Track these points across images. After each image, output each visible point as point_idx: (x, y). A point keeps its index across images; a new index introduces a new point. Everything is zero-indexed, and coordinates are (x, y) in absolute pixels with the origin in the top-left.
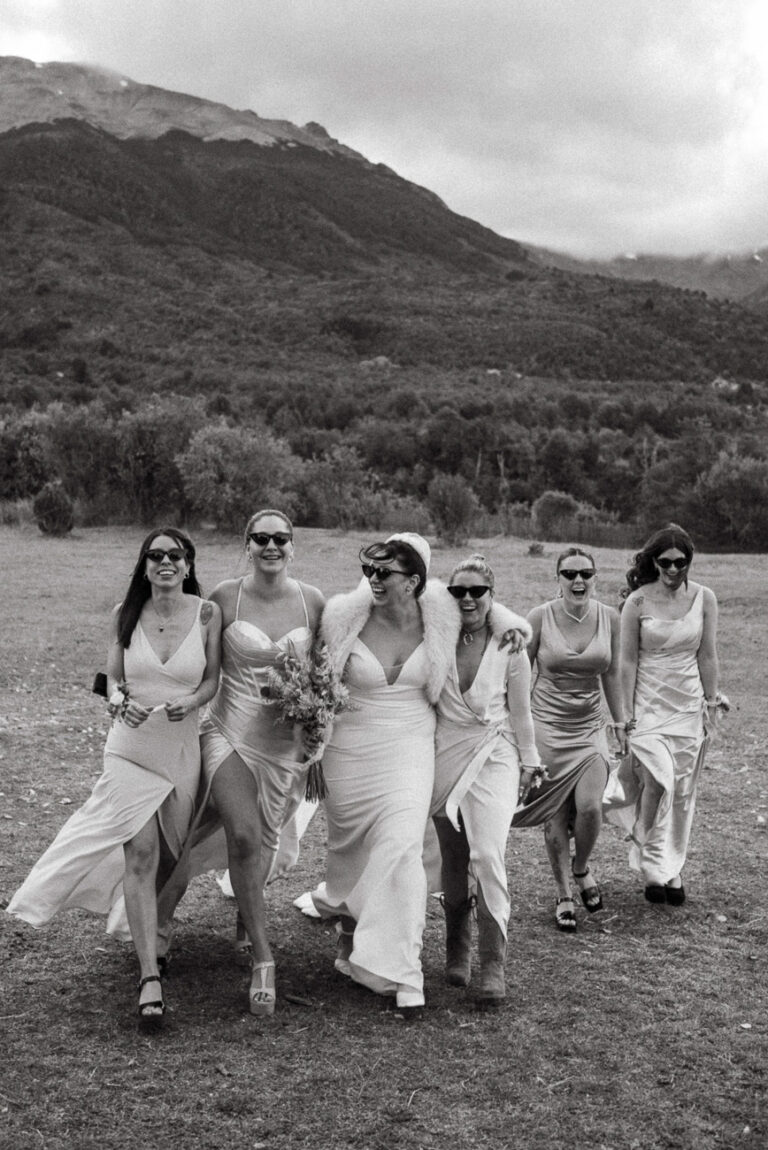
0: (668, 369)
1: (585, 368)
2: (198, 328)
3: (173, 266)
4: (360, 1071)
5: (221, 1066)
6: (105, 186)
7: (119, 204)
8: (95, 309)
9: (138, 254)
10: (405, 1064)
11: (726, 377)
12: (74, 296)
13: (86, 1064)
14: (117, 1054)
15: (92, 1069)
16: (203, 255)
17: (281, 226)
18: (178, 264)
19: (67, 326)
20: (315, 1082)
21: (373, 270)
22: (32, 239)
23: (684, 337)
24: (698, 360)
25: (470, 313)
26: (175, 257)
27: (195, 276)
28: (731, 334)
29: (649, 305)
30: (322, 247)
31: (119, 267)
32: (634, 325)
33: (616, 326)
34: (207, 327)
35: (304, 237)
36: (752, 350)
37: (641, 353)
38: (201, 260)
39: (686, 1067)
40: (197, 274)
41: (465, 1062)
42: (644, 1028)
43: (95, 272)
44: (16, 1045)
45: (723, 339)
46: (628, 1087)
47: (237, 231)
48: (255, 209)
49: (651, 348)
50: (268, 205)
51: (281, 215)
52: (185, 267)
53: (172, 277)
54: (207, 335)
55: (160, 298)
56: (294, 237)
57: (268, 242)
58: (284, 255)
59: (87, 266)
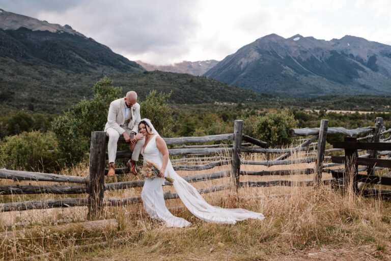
0: (202, 100)
1: (178, 100)
2: (54, 92)
3: (37, 72)
6: (4, 46)
7: (10, 52)
8: (18, 87)
9: (27, 69)
11: (218, 101)
12: (10, 83)
16: (46, 69)
17: (65, 59)
18: (38, 72)
21: (96, 71)
23: (203, 90)
24: (209, 97)
25: (138, 85)
26: (37, 69)
27: (45, 75)
28: (216, 89)
29: (192, 81)
30: (79, 65)
31: (19, 73)
32: (188, 87)
33: (183, 87)
34: (57, 92)
35: (73, 62)
36: (223, 93)
37: (193, 95)
38: (44, 69)
40: (46, 75)
43: (12, 75)
45: (215, 90)
47: (50, 60)
48: (55, 53)
49: (195, 94)
50: (60, 52)
51: (64, 55)
52: (41, 73)
53: (38, 76)
54: (58, 95)
55: (37, 83)
56: (69, 62)
57: (61, 63)
58: (67, 68)
59: (9, 73)
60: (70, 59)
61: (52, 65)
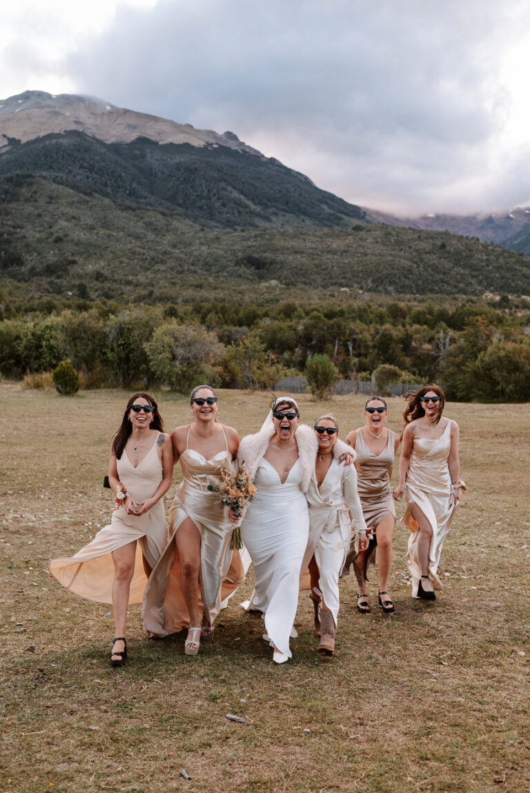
0: (456, 287)
1: (403, 287)
2: (157, 263)
3: (140, 224)
4: (282, 774)
5: (184, 771)
6: (96, 174)
7: (106, 185)
8: (91, 251)
9: (118, 216)
10: (313, 768)
11: (492, 292)
12: (78, 244)
13: (87, 770)
14: (110, 762)
15: (91, 774)
16: (160, 216)
17: (209, 198)
18: (144, 223)
19: (74, 262)
20: (251, 783)
21: (268, 225)
22: (51, 207)
23: (465, 267)
24: (474, 281)
25: (329, 252)
26: (142, 218)
27: (155, 230)
28: (495, 264)
29: (443, 246)
30: (235, 211)
31: (106, 225)
32: (433, 259)
33: (422, 260)
34: (163, 262)
35: (224, 205)
36: (509, 275)
37: (438, 277)
38: (159, 220)
39: (513, 768)
40: (156, 229)
41: (356, 766)
42: (479, 739)
43: (91, 228)
44: (38, 756)
45: (490, 268)
46: (473, 785)
47: (181, 201)
48: (193, 187)
49: (444, 274)
50: (201, 185)
51: (209, 191)
52: (148, 224)
53: (140, 231)
54: (163, 268)
55: (133, 244)
56: (217, 205)
57: (201, 208)
58: (211, 216)
59: (86, 224)
60: (219, 198)
61: (180, 210)
